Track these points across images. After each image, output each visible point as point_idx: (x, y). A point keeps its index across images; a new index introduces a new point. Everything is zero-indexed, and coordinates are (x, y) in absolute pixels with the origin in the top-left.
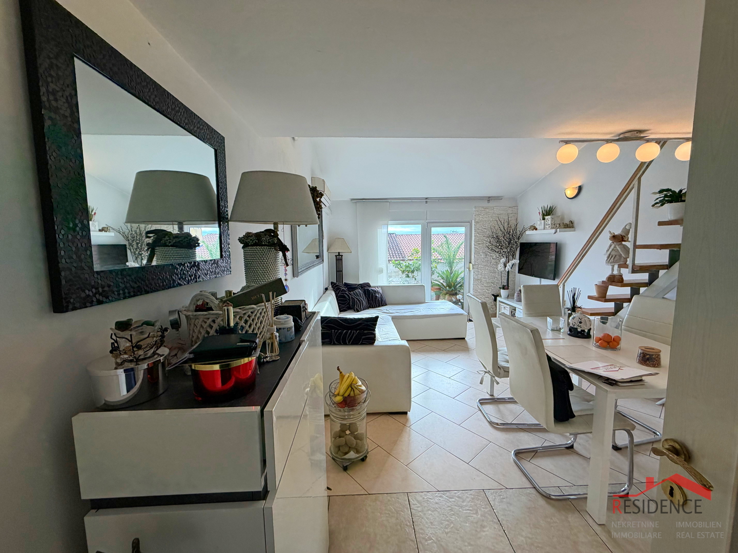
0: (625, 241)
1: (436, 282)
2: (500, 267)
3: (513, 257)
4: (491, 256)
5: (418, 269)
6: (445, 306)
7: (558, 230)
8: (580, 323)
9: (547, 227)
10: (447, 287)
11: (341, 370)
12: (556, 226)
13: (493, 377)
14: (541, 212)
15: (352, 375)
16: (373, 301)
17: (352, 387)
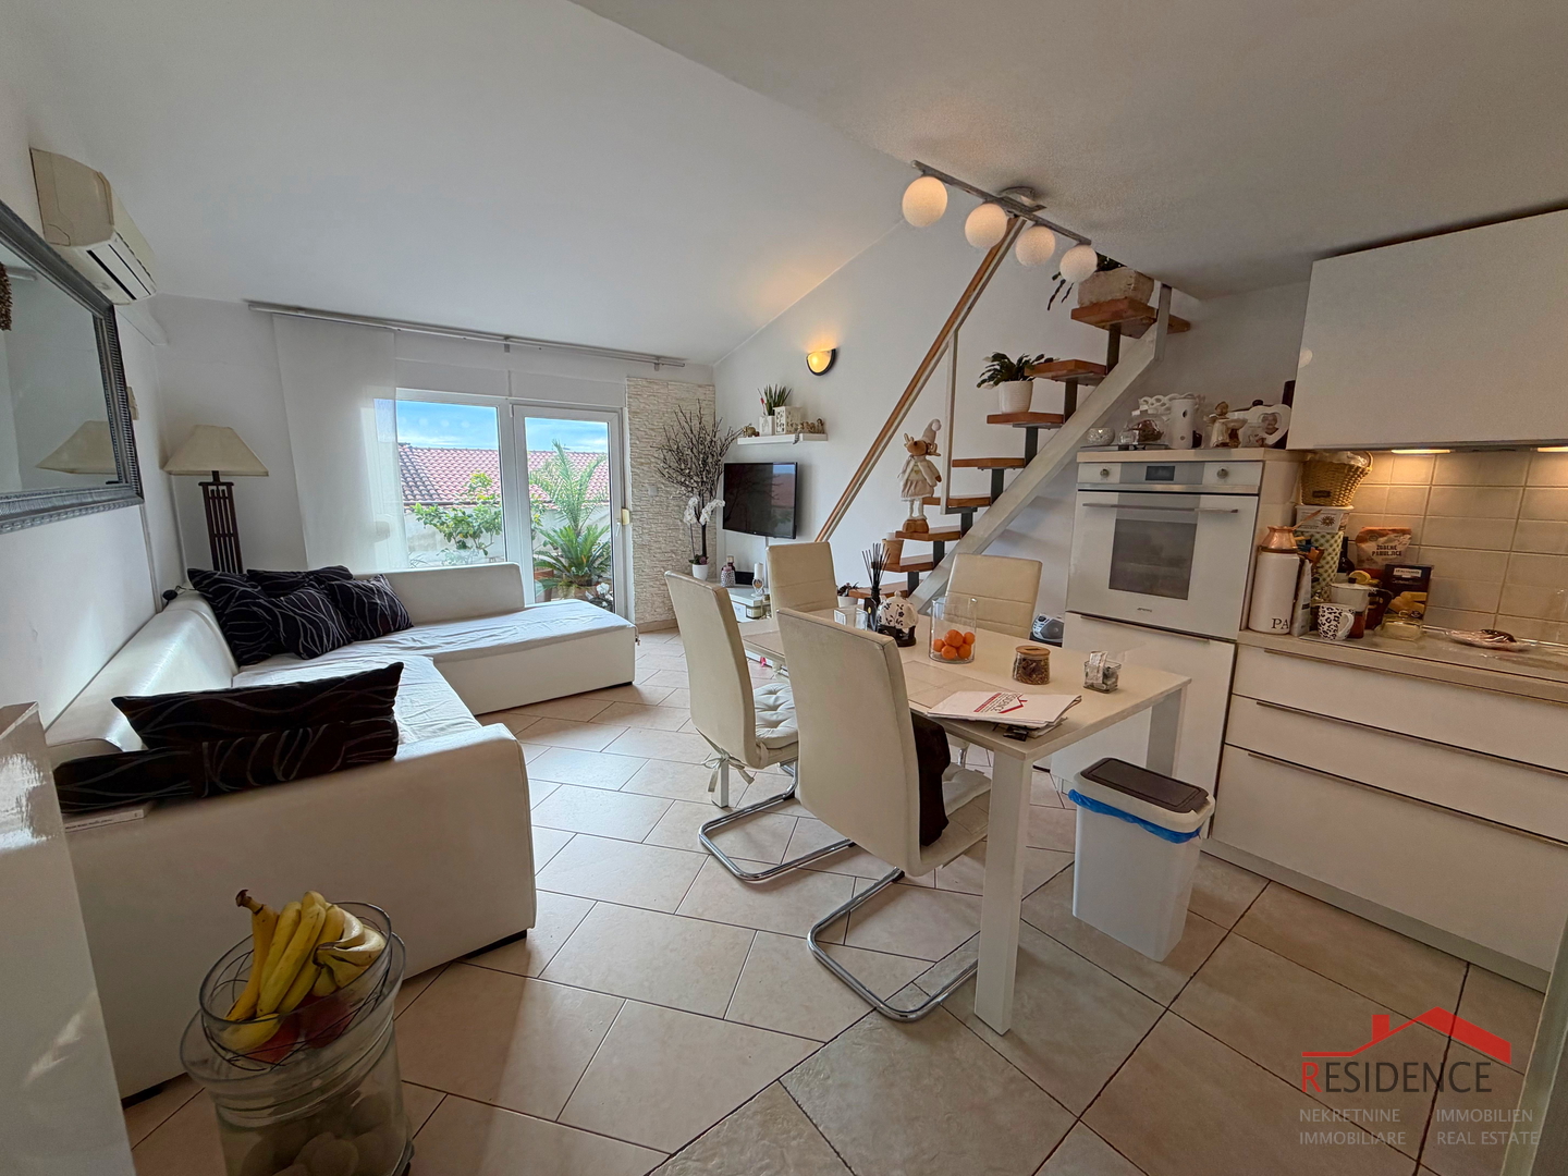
0: (930, 454)
1: (542, 557)
2: (689, 516)
3: (711, 495)
4: (667, 492)
5: (492, 527)
6: (573, 615)
7: (801, 435)
8: (901, 614)
9: (779, 429)
10: (570, 566)
11: (257, 900)
12: (796, 430)
13: (741, 768)
14: (763, 401)
15: (313, 904)
16: (363, 617)
17: (321, 961)
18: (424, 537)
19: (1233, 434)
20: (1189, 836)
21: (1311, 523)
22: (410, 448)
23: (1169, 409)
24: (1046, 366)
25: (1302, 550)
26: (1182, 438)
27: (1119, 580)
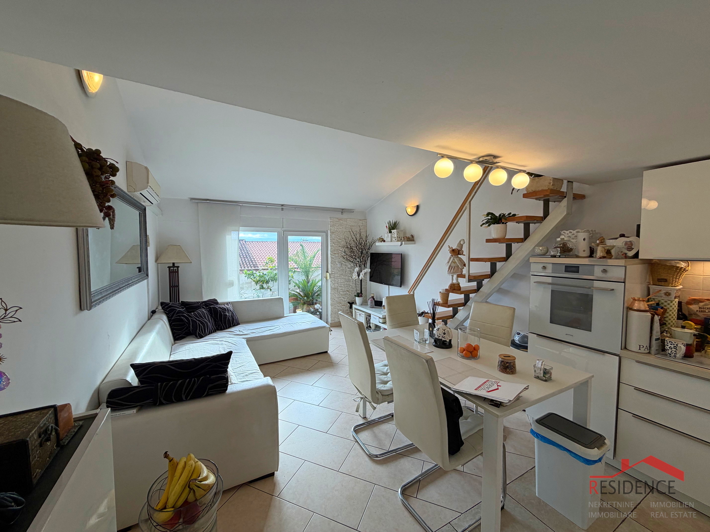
0: (460, 254)
1: (293, 292)
2: (355, 276)
3: (365, 266)
4: (346, 265)
5: (274, 279)
6: (303, 320)
7: (403, 242)
8: (444, 334)
9: (394, 239)
10: (304, 297)
11: (171, 456)
12: (401, 239)
13: (370, 402)
14: (387, 227)
15: (191, 460)
16: (221, 321)
17: (191, 487)
18: (247, 283)
19: (608, 252)
20: (595, 462)
21: (658, 294)
22: (245, 242)
23: (576, 236)
24: (512, 217)
25: (653, 309)
26: (584, 251)
27: (554, 319)
